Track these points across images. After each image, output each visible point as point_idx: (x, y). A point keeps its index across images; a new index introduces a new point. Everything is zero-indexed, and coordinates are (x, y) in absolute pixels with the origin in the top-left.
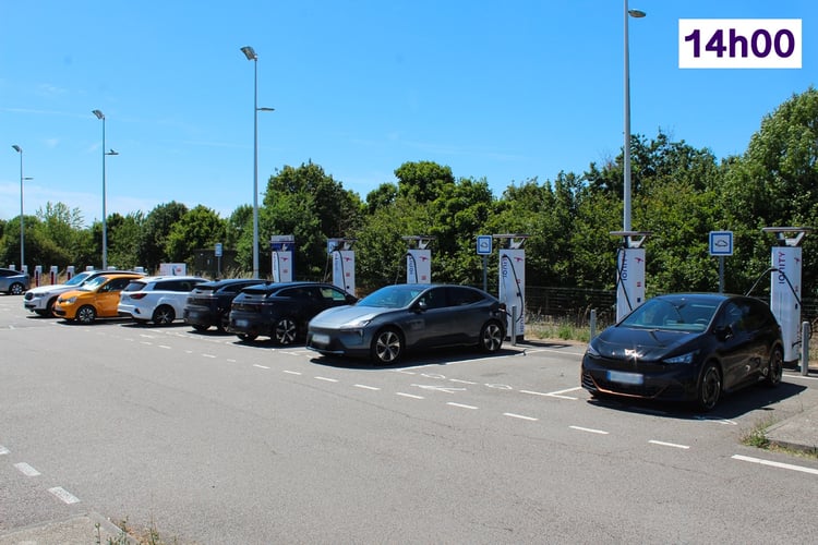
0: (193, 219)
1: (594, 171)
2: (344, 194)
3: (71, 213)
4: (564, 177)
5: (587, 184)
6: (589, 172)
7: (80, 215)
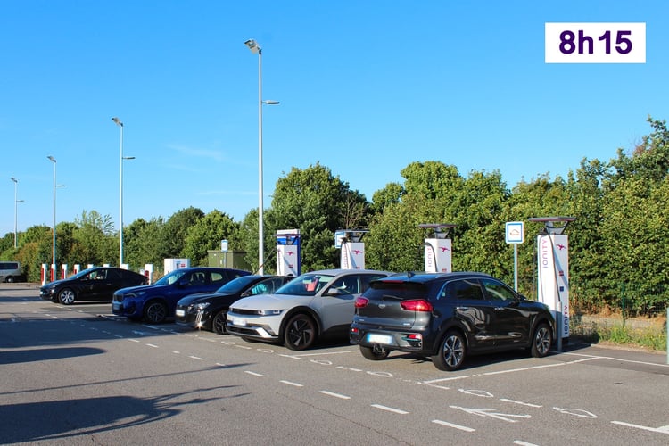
0: (209, 222)
1: (622, 156)
2: (352, 193)
3: (103, 219)
4: (587, 164)
5: (614, 171)
6: (618, 159)
7: (111, 221)
